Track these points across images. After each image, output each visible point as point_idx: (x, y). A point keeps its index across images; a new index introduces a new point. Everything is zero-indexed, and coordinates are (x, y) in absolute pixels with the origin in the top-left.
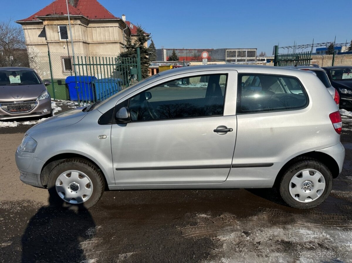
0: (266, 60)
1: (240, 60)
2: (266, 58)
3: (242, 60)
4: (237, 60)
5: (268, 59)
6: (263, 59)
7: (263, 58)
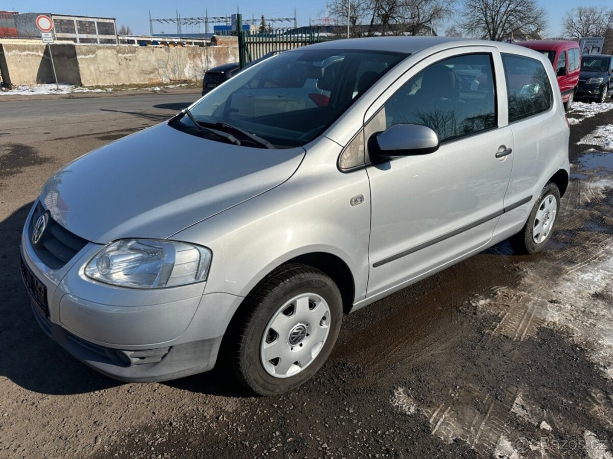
0: (136, 41)
1: (86, 39)
2: (135, 39)
3: (90, 39)
4: (80, 39)
5: (140, 41)
6: (131, 40)
7: (130, 38)
